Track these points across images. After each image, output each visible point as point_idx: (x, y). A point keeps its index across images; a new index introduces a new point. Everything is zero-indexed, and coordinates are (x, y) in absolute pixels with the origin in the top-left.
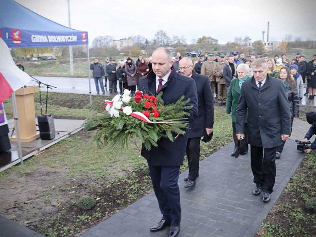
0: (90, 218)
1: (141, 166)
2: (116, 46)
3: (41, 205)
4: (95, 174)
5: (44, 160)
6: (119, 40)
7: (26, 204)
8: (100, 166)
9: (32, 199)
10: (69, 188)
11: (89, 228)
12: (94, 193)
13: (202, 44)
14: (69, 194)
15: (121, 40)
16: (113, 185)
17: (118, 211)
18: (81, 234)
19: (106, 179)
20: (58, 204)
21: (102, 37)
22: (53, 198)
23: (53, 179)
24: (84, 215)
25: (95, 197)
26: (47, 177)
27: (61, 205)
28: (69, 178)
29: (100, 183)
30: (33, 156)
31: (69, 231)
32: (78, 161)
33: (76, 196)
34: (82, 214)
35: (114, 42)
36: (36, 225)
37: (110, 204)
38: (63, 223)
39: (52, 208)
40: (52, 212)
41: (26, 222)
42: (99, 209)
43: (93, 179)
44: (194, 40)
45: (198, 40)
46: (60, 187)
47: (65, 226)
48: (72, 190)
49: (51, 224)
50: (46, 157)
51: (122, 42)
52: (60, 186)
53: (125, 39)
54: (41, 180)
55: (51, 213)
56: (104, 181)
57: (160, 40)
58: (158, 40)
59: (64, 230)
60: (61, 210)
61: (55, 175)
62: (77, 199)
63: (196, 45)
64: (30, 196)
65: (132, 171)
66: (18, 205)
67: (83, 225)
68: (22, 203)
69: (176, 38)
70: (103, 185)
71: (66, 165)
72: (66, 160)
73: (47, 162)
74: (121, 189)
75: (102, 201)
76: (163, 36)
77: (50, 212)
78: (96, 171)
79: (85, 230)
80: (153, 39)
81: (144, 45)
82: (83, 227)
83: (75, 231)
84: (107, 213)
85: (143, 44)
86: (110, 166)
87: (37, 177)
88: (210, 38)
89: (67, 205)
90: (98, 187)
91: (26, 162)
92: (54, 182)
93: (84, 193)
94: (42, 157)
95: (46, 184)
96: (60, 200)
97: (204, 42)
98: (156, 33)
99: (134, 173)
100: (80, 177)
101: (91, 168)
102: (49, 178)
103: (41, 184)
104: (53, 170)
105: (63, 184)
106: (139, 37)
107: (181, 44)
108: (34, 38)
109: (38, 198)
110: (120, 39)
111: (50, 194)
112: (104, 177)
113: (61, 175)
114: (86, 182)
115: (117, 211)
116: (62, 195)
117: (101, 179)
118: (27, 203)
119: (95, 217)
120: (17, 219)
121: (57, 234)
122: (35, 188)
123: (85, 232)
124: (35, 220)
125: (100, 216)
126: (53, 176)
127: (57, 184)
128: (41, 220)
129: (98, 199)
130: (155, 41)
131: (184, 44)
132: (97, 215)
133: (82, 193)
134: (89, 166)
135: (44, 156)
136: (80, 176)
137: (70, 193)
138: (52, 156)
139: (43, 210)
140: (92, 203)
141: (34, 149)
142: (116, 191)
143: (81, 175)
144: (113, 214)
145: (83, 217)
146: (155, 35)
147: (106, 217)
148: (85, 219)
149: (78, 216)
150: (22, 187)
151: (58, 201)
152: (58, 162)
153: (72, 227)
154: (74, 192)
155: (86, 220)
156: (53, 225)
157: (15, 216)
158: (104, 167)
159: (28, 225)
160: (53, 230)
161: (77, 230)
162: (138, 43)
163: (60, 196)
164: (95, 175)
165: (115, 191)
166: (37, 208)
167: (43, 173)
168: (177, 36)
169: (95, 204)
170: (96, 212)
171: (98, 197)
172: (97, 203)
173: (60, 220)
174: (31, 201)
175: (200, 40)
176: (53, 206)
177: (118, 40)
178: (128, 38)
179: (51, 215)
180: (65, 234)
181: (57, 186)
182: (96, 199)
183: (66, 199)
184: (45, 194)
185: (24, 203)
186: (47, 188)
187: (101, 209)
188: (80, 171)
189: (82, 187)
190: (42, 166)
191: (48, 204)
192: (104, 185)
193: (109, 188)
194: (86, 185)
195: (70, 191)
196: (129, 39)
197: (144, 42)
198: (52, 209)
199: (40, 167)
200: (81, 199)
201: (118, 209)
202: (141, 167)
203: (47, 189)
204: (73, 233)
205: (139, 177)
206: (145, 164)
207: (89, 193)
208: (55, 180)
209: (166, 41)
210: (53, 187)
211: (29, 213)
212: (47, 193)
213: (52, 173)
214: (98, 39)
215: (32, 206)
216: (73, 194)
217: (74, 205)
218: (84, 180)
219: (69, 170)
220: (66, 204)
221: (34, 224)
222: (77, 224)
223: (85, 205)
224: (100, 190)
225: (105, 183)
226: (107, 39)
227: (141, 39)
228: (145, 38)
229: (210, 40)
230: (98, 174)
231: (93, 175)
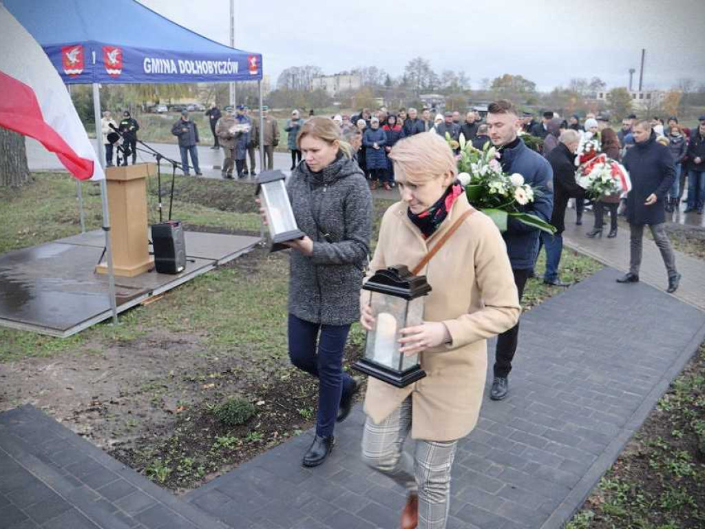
0: (241, 442)
1: (357, 339)
2: (325, 88)
3: (145, 408)
4: (259, 349)
5: (159, 315)
6: (331, 76)
7: (115, 405)
8: (272, 333)
9: (127, 394)
10: (203, 377)
11: (236, 464)
12: (254, 390)
13: (502, 89)
14: (202, 390)
15: (336, 75)
16: (295, 375)
17: (300, 431)
18: (219, 476)
19: (281, 362)
20: (179, 408)
21: (297, 69)
22: (170, 395)
23: (173, 355)
24: (227, 435)
25: (255, 399)
26: (162, 350)
27: (185, 411)
28: (206, 356)
29: (267, 369)
30: (138, 305)
31: (195, 467)
32: (227, 321)
33: (216, 393)
34: (225, 433)
35: (321, 79)
36: (131, 449)
37: (284, 415)
38: (184, 450)
39: (166, 415)
40: (164, 424)
41: (111, 442)
42: (260, 424)
43: (254, 360)
44: (485, 81)
45: (494, 83)
46: (185, 373)
47: (188, 455)
48: (210, 381)
49: (160, 449)
50: (164, 310)
51: (338, 80)
52: (185, 370)
53: (345, 74)
54: (150, 356)
55: (163, 427)
56: (276, 365)
57: (416, 78)
58: (411, 78)
59: (184, 464)
60: (183, 421)
61: (178, 346)
62: (217, 401)
63: (490, 92)
64: (125, 388)
66: (100, 404)
67: (226, 455)
68: (107, 401)
69: (448, 75)
70: (273, 373)
71: (203, 328)
72: (204, 316)
73: (165, 319)
74: (309, 386)
75: (268, 407)
76: (422, 71)
77: (161, 424)
78: (262, 344)
79: (228, 468)
80: (403, 75)
81: (383, 88)
82: (225, 460)
83: (207, 467)
84: (276, 433)
85: (380, 86)
87: (142, 349)
88: (519, 78)
89: (196, 413)
90: (263, 377)
91: (124, 317)
92: (175, 361)
93: (233, 388)
94: (156, 309)
95: (158, 365)
96: (184, 399)
97: (506, 86)
98: (408, 64)
100: (230, 354)
101: (253, 337)
102: (167, 353)
103: (147, 365)
104: (176, 337)
105: (192, 366)
106: (373, 70)
107: (459, 88)
108: (147, 63)
109: (139, 393)
110: (333, 74)
111: (165, 387)
112: (277, 357)
113: (190, 348)
114: (239, 367)
115: (298, 432)
116: (188, 389)
117: (270, 360)
118: (117, 403)
119: (251, 441)
120: (95, 434)
121: (169, 470)
122: (135, 373)
123: (228, 472)
124: (129, 438)
125: (261, 441)
126: (174, 348)
127: (180, 367)
128: (142, 438)
129: (261, 403)
130: (405, 79)
131: (465, 88)
132: (256, 437)
133: (228, 389)
134: (248, 333)
135: (160, 306)
136: (228, 351)
137: (205, 386)
138: (177, 307)
139: (148, 419)
140: (246, 411)
141: (141, 291)
142: (300, 389)
143: (231, 351)
144: (288, 437)
145: (226, 441)
146: (407, 67)
147: (272, 443)
148: (230, 445)
149: (216, 437)
150: (112, 369)
151: (178, 402)
152: (187, 320)
153: (203, 460)
154: (212, 385)
155: (233, 447)
156: (165, 451)
157: (89, 428)
158: (279, 337)
159: (114, 448)
160: (163, 462)
161: (212, 466)
162: (371, 83)
163: (184, 392)
164: (259, 352)
165: (297, 388)
166: (136, 413)
167: (154, 342)
168: (452, 73)
169: (254, 414)
170: (253, 431)
171: (260, 398)
172: (258, 412)
173: (179, 443)
174: (125, 397)
175: (498, 83)
176: (169, 411)
178: (350, 72)
179: (162, 431)
180: (185, 472)
181: (179, 371)
182: (255, 402)
183: (194, 398)
184: (153, 387)
185: (112, 402)
186: (160, 373)
187: (264, 424)
188: (230, 341)
189: (230, 377)
190: (155, 326)
191: (158, 408)
192: (276, 375)
193: (285, 382)
194: (239, 372)
195: (205, 384)
196: (352, 75)
197: (382, 82)
198: (165, 418)
199: (149, 329)
200: (224, 401)
201: (300, 428)
202: (355, 341)
203: (159, 376)
204: (203, 472)
205: (349, 361)
207: (242, 388)
208: (176, 359)
209: (429, 81)
210: (172, 372)
211: (119, 423)
212: (159, 383)
213: (173, 342)
214: (291, 72)
215: (125, 409)
216: (212, 389)
217: (211, 412)
218: (234, 361)
219: (208, 338)
220: (195, 410)
221: (127, 447)
222: (213, 453)
223: (233, 414)
224: (266, 385)
225: (277, 370)
226: (308, 74)
227: (378, 74)
228: (385, 73)
229: (519, 83)
230: (266, 350)
231: (254, 352)
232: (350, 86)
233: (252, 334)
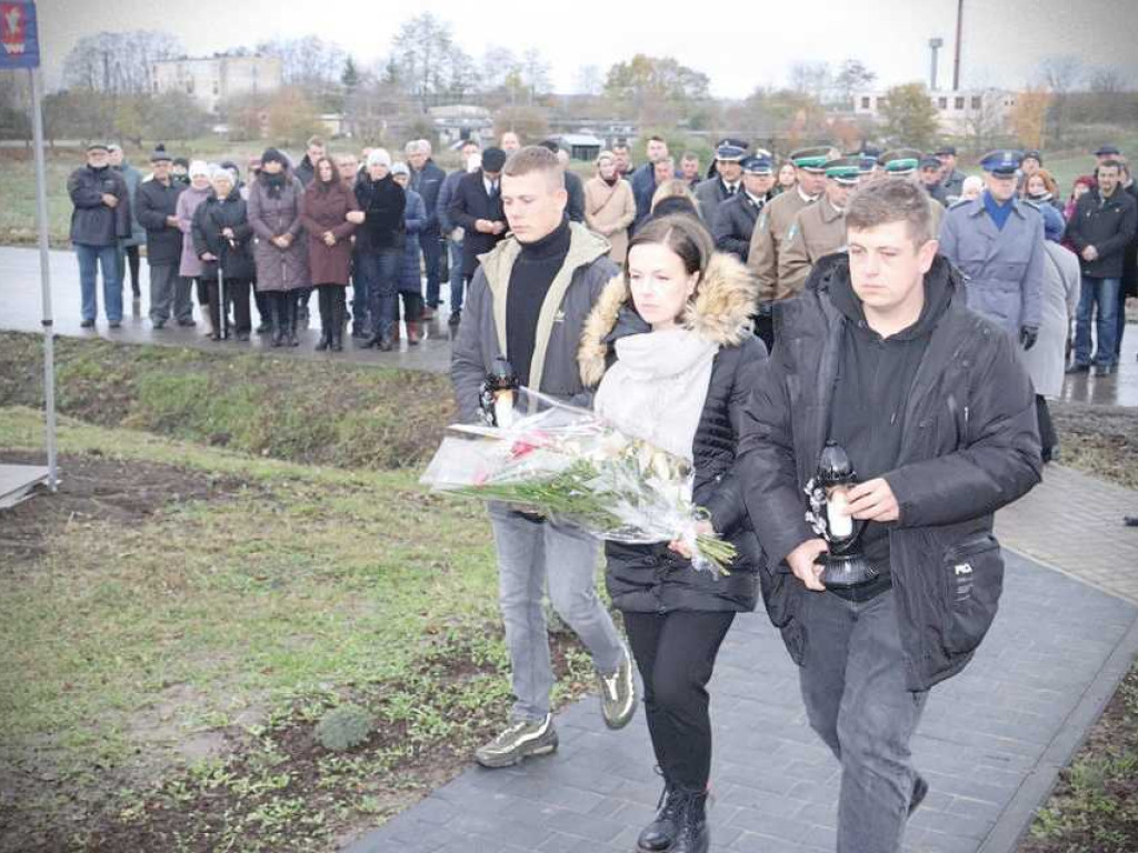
1: (308, 704)
2: (190, 91)
4: (59, 748)
6: (206, 58)
8: (92, 705)
13: (631, 92)
15: (217, 55)
16: (157, 805)
19: (119, 777)
21: (115, 37)
29: (81, 797)
35: (180, 66)
43: (46, 776)
44: (590, 71)
45: (611, 74)
51: (223, 70)
53: (240, 54)
56: (107, 785)
57: (419, 65)
58: (408, 66)
63: (602, 97)
65: (257, 730)
69: (499, 59)
70: (99, 805)
74: (196, 828)
76: (435, 49)
78: (66, 733)
80: (385, 56)
81: (338, 90)
85: (330, 85)
86: (143, 707)
88: (669, 64)
90: (75, 818)
97: (639, 84)
98: (400, 32)
99: (268, 742)
101: (41, 717)
106: (311, 47)
107: (525, 90)
110: (211, 55)
112: (106, 764)
117: (90, 774)
130: (391, 69)
131: (540, 91)
142: (172, 839)
146: (397, 38)
158: (109, 713)
162: (306, 78)
164: (61, 755)
168: (506, 52)
175: (621, 76)
177: (200, 56)
178: (252, 48)
192: (109, 809)
193: (132, 825)
196: (258, 55)
197: (337, 76)
202: (305, 710)
205: (293, 760)
206: (325, 696)
209: (451, 72)
214: (97, 44)
224: (83, 836)
225: (110, 796)
226: (144, 50)
227: (324, 56)
228: (341, 53)
229: (669, 76)
230: (76, 750)
231: (46, 754)
232: (255, 85)
233: (39, 712)
